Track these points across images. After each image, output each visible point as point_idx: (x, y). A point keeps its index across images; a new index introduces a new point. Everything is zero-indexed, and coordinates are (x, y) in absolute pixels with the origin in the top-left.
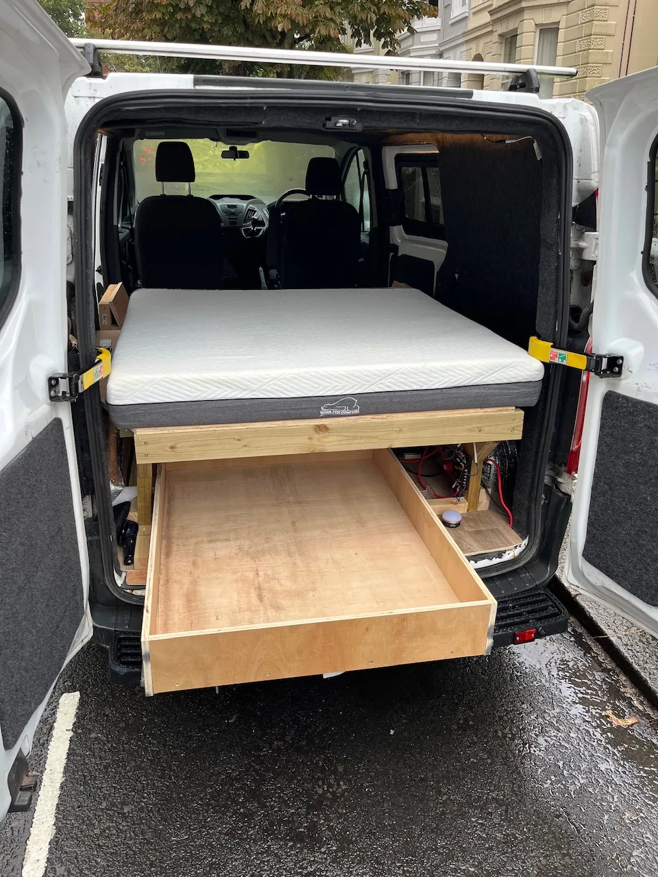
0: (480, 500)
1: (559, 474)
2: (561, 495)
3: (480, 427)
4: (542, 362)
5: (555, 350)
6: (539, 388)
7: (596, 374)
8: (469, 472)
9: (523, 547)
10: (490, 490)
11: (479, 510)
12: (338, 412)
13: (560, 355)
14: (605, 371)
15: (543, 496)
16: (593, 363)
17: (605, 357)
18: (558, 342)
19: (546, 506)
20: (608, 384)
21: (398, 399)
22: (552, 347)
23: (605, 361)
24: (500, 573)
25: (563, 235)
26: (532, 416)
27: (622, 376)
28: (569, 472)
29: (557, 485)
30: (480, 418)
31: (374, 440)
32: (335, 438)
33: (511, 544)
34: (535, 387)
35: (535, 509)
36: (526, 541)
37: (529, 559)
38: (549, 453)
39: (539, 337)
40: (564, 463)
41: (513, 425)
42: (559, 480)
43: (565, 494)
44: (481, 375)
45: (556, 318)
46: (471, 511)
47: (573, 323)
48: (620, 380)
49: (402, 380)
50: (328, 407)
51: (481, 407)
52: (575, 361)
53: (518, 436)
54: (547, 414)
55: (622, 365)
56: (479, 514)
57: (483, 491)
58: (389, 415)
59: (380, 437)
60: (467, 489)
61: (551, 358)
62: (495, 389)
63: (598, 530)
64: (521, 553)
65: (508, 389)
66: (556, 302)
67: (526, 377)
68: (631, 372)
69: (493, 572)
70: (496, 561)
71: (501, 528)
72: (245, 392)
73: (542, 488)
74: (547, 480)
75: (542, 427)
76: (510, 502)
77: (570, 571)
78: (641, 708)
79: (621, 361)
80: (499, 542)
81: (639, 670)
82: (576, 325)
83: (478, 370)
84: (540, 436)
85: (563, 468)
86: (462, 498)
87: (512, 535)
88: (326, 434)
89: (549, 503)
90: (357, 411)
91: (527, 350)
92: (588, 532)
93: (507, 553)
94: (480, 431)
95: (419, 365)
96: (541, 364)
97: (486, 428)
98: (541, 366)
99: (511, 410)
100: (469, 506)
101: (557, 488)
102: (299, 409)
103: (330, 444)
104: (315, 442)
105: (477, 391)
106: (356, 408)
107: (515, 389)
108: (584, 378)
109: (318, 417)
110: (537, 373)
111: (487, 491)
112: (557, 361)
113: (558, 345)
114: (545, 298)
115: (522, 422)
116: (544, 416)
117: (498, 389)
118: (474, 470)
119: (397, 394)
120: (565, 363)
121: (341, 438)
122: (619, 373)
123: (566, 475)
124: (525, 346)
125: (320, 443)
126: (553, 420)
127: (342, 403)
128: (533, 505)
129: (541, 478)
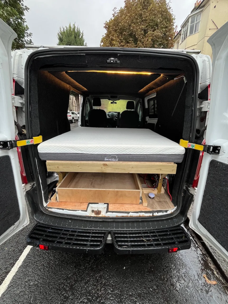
0: (162, 190)
1: (189, 187)
2: (189, 194)
3: (160, 169)
4: (185, 148)
5: (190, 143)
6: (183, 157)
7: (208, 153)
8: (158, 181)
9: (175, 209)
10: (165, 187)
11: (161, 193)
12: (111, 160)
13: (192, 145)
14: (211, 152)
15: (183, 194)
16: (206, 149)
17: (212, 146)
18: (191, 141)
19: (184, 197)
20: (212, 156)
21: (132, 157)
22: (188, 142)
23: (212, 148)
24: (166, 218)
25: (194, 103)
26: (180, 166)
27: (220, 154)
28: (193, 187)
29: (188, 190)
30: (161, 165)
31: (123, 170)
32: (110, 168)
33: (171, 208)
34: (181, 156)
35: (180, 197)
36: (176, 207)
37: (177, 214)
38: (186, 180)
39: (184, 139)
40: (191, 184)
41: (173, 169)
42: (189, 189)
43: (191, 194)
44: (162, 151)
45: (190, 132)
46: (158, 193)
47: (197, 134)
48: (219, 156)
49: (133, 151)
50: (107, 158)
51: (161, 162)
52: (198, 147)
53: (175, 173)
54: (186, 166)
55: (220, 149)
56: (161, 194)
57: (163, 187)
58: (128, 162)
59: (125, 169)
60: (158, 186)
61: (188, 146)
62: (167, 156)
63: (205, 213)
64: (174, 211)
65: (171, 156)
66: (191, 127)
67: (178, 153)
68: (224, 152)
69: (163, 218)
70: (165, 213)
71: (168, 201)
72: (80, 151)
73: (182, 191)
74: (184, 188)
75: (183, 170)
76: (171, 193)
77: (192, 223)
78: (218, 276)
79: (219, 148)
80: (167, 207)
81: (217, 259)
82: (198, 135)
83: (160, 149)
84: (183, 173)
85: (191, 185)
86: (156, 189)
87: (171, 204)
88: (107, 167)
89: (185, 196)
90: (117, 160)
91: (179, 144)
92: (201, 212)
93: (169, 211)
94: (161, 170)
95: (139, 146)
96: (184, 148)
97: (163, 169)
98: (184, 149)
99: (172, 164)
100: (158, 191)
101: (188, 191)
102: (97, 158)
103: (108, 170)
104: (103, 169)
105: (160, 156)
106: (117, 159)
107: (174, 157)
108: (201, 154)
109: (104, 161)
110: (182, 151)
111: (164, 188)
112: (190, 147)
113: (191, 142)
114: (186, 126)
115: (176, 168)
116: (184, 166)
117: (168, 156)
118: (160, 181)
119: (131, 155)
120: (194, 148)
121: (111, 168)
122: (218, 153)
123: (192, 188)
124: (178, 142)
125: (105, 170)
126: (188, 168)
127: (112, 157)
128: (179, 196)
129: (182, 187)
